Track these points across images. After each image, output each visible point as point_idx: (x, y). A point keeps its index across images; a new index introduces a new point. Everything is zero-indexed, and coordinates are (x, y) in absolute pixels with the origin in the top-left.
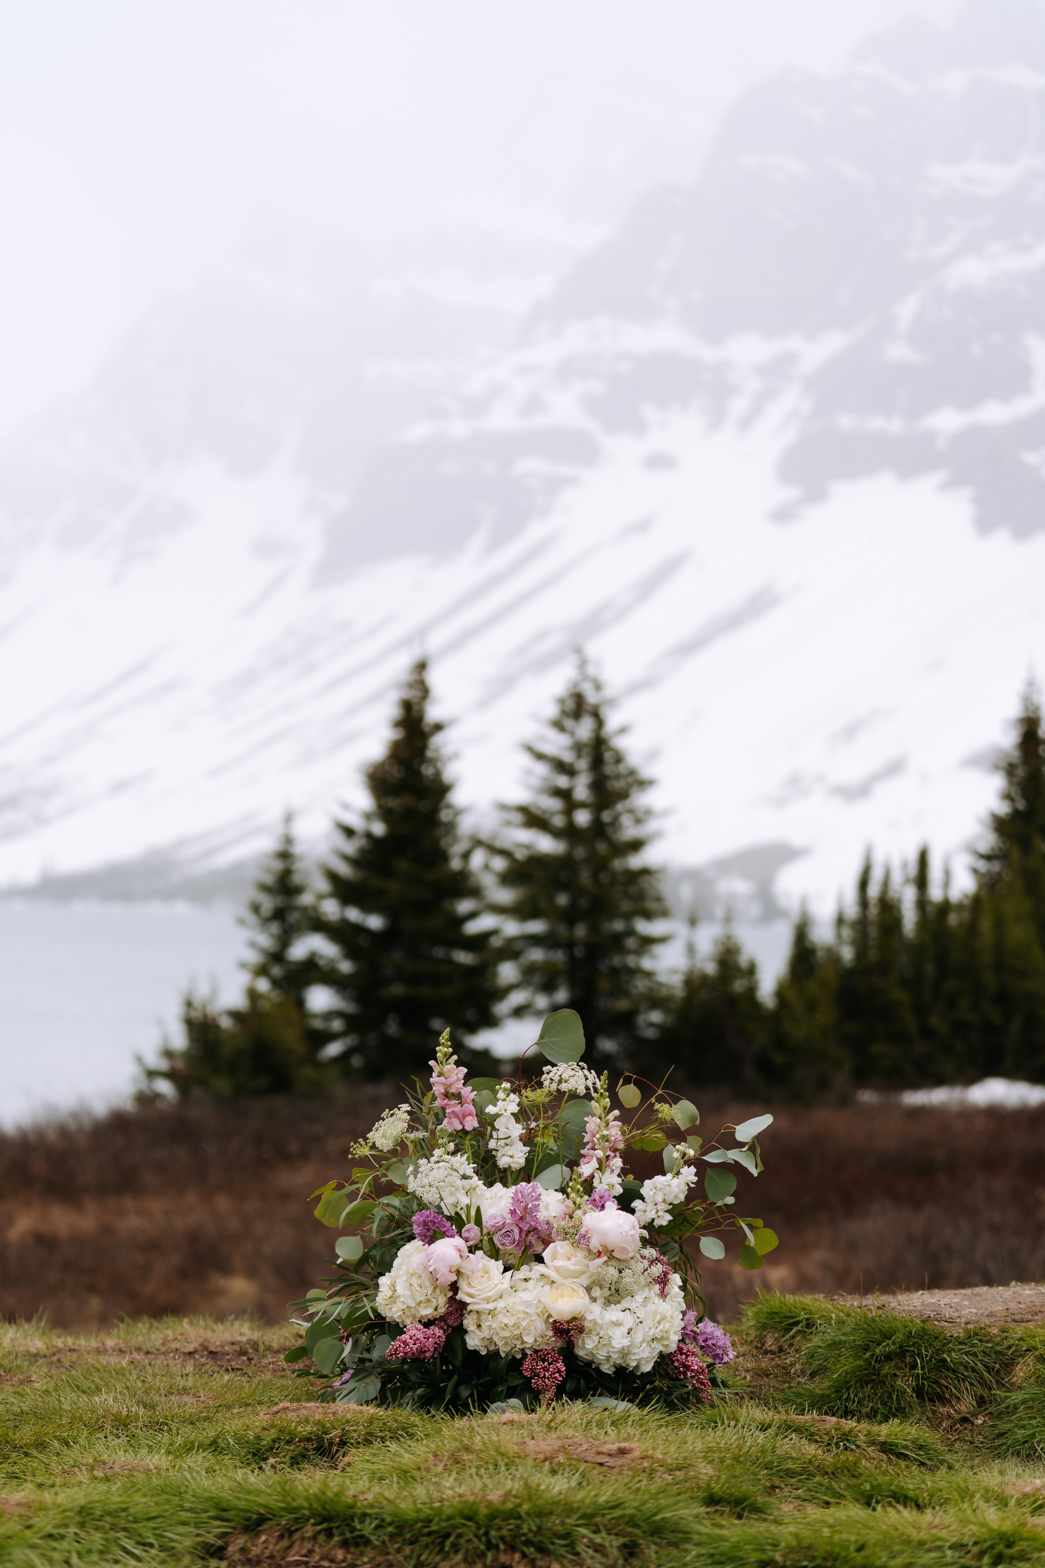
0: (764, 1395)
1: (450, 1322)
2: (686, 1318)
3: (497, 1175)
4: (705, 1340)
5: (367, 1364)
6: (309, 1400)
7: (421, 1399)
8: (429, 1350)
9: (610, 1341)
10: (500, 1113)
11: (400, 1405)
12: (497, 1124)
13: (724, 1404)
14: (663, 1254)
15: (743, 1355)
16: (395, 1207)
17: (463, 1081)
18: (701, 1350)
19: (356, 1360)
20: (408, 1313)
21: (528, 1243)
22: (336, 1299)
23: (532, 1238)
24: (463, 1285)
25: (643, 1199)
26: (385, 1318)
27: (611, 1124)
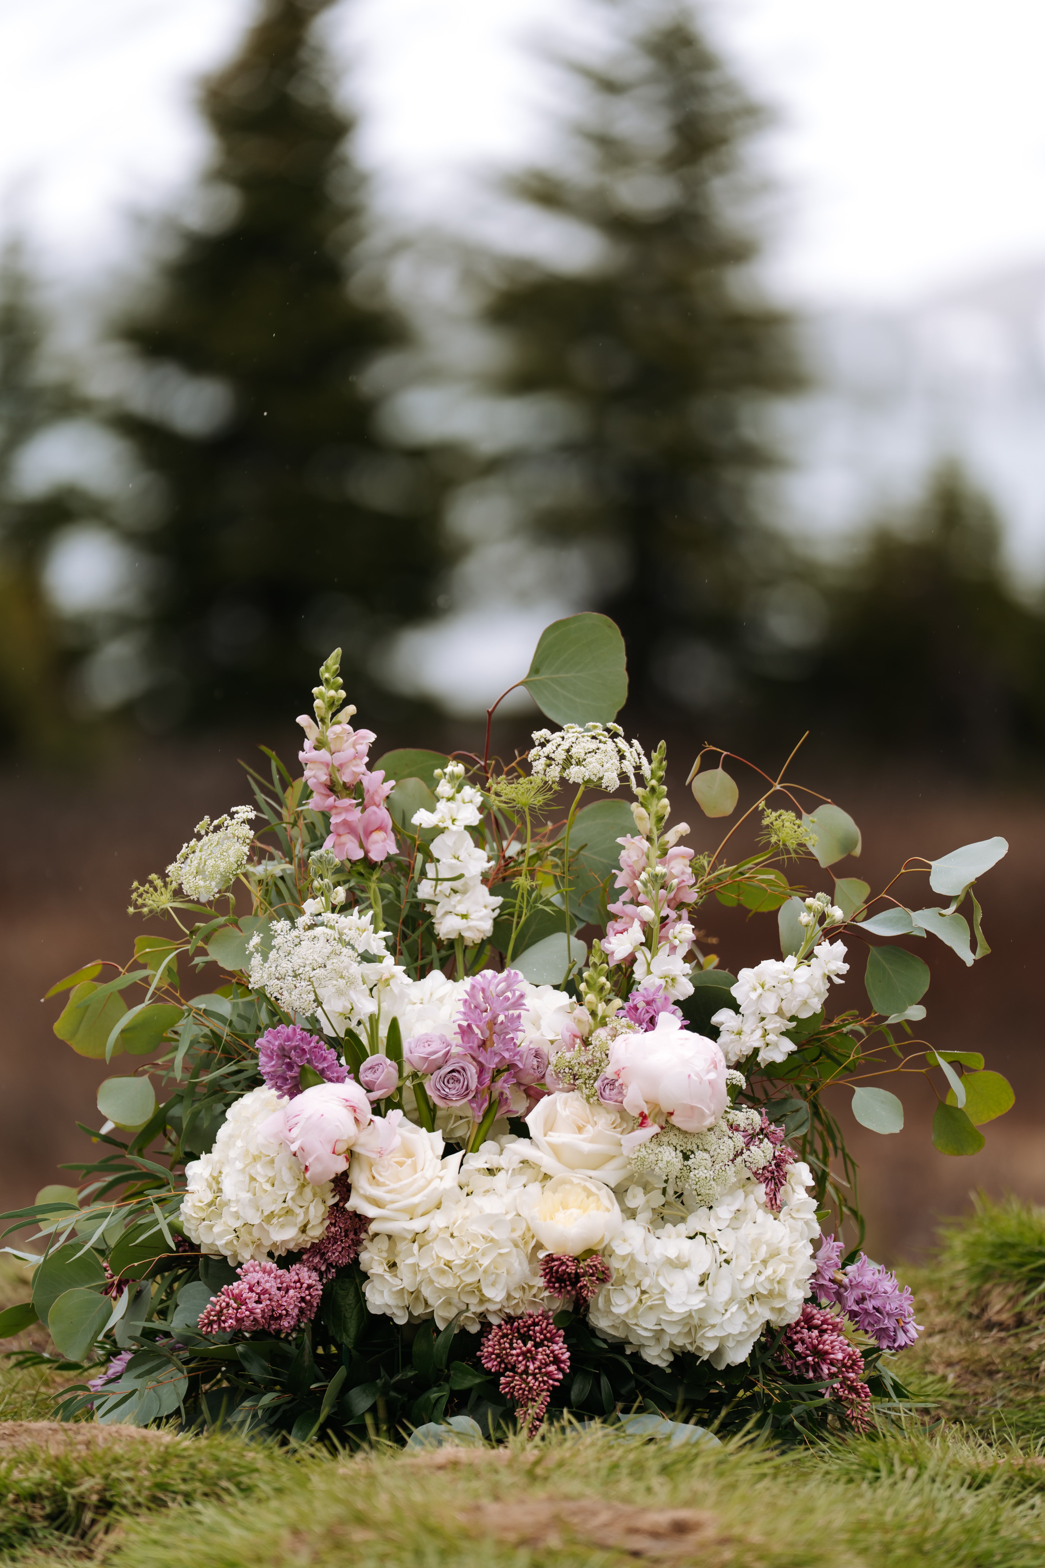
0: (983, 1414)
1: (333, 1257)
2: (821, 1254)
3: (435, 955)
4: (861, 1300)
5: (161, 1342)
6: (39, 1415)
7: (271, 1416)
8: (288, 1314)
9: (663, 1299)
10: (441, 825)
11: (226, 1428)
12: (435, 848)
13: (895, 1431)
14: (777, 1121)
15: (942, 1331)
16: (221, 1018)
17: (367, 759)
18: (851, 1319)
19: (138, 1333)
20: (245, 1237)
21: (495, 1095)
22: (98, 1207)
23: (504, 1085)
24: (360, 1181)
25: (736, 1008)
26: (199, 1246)
27: (673, 851)
